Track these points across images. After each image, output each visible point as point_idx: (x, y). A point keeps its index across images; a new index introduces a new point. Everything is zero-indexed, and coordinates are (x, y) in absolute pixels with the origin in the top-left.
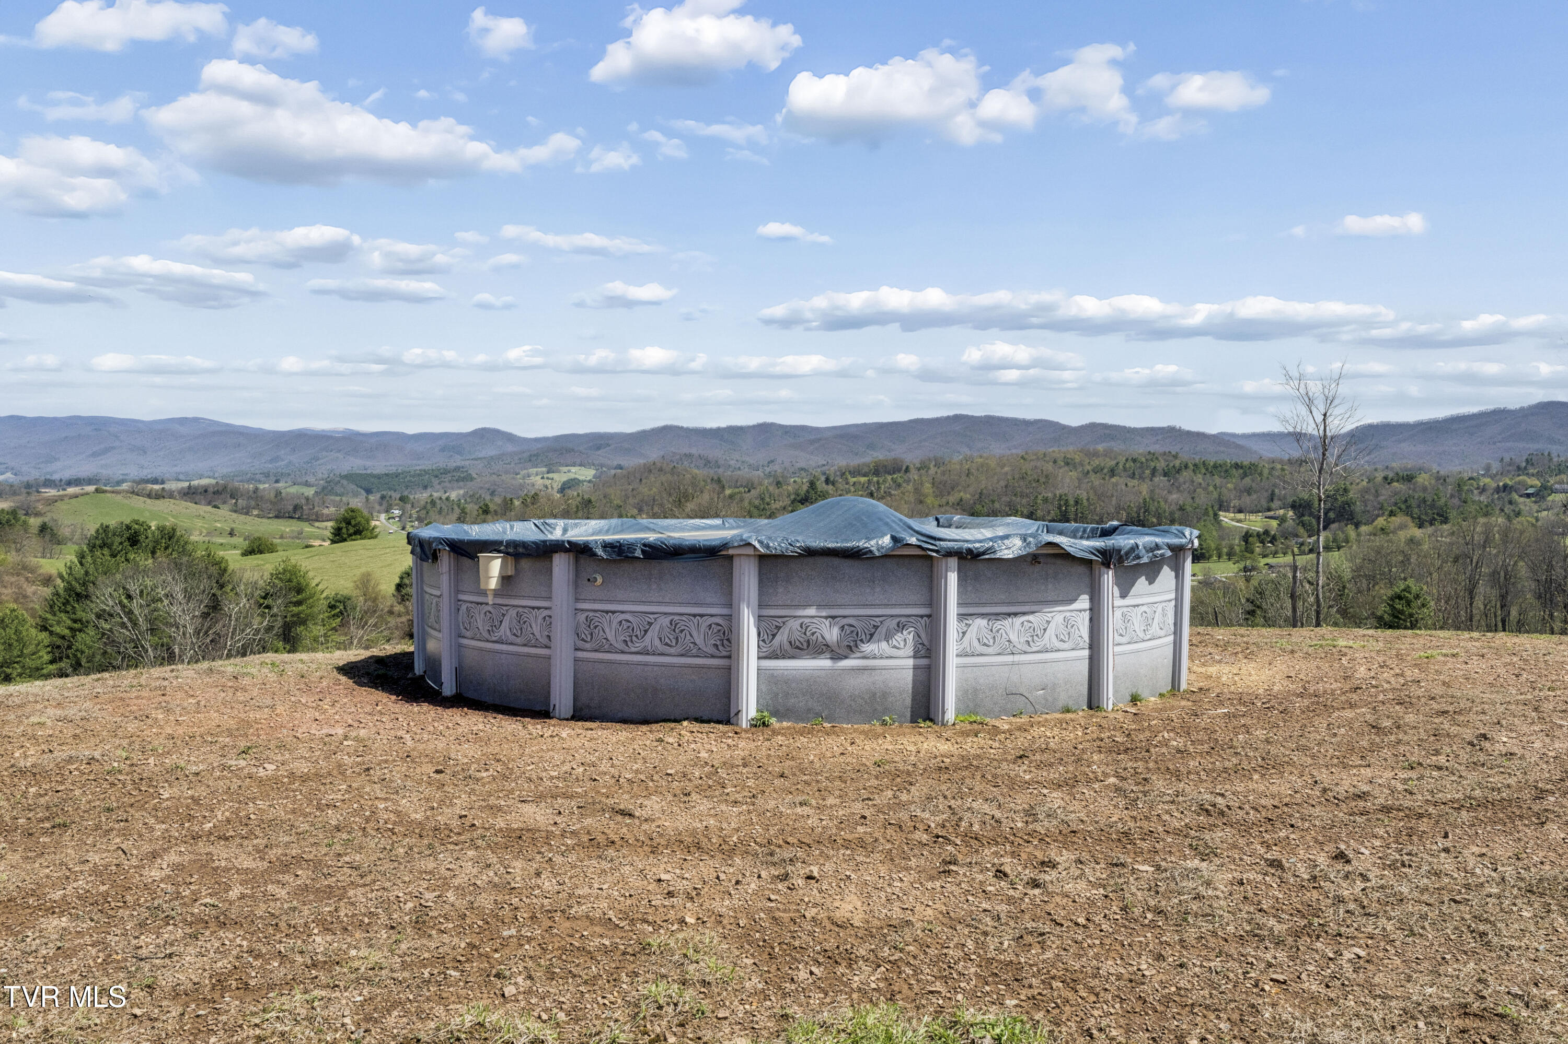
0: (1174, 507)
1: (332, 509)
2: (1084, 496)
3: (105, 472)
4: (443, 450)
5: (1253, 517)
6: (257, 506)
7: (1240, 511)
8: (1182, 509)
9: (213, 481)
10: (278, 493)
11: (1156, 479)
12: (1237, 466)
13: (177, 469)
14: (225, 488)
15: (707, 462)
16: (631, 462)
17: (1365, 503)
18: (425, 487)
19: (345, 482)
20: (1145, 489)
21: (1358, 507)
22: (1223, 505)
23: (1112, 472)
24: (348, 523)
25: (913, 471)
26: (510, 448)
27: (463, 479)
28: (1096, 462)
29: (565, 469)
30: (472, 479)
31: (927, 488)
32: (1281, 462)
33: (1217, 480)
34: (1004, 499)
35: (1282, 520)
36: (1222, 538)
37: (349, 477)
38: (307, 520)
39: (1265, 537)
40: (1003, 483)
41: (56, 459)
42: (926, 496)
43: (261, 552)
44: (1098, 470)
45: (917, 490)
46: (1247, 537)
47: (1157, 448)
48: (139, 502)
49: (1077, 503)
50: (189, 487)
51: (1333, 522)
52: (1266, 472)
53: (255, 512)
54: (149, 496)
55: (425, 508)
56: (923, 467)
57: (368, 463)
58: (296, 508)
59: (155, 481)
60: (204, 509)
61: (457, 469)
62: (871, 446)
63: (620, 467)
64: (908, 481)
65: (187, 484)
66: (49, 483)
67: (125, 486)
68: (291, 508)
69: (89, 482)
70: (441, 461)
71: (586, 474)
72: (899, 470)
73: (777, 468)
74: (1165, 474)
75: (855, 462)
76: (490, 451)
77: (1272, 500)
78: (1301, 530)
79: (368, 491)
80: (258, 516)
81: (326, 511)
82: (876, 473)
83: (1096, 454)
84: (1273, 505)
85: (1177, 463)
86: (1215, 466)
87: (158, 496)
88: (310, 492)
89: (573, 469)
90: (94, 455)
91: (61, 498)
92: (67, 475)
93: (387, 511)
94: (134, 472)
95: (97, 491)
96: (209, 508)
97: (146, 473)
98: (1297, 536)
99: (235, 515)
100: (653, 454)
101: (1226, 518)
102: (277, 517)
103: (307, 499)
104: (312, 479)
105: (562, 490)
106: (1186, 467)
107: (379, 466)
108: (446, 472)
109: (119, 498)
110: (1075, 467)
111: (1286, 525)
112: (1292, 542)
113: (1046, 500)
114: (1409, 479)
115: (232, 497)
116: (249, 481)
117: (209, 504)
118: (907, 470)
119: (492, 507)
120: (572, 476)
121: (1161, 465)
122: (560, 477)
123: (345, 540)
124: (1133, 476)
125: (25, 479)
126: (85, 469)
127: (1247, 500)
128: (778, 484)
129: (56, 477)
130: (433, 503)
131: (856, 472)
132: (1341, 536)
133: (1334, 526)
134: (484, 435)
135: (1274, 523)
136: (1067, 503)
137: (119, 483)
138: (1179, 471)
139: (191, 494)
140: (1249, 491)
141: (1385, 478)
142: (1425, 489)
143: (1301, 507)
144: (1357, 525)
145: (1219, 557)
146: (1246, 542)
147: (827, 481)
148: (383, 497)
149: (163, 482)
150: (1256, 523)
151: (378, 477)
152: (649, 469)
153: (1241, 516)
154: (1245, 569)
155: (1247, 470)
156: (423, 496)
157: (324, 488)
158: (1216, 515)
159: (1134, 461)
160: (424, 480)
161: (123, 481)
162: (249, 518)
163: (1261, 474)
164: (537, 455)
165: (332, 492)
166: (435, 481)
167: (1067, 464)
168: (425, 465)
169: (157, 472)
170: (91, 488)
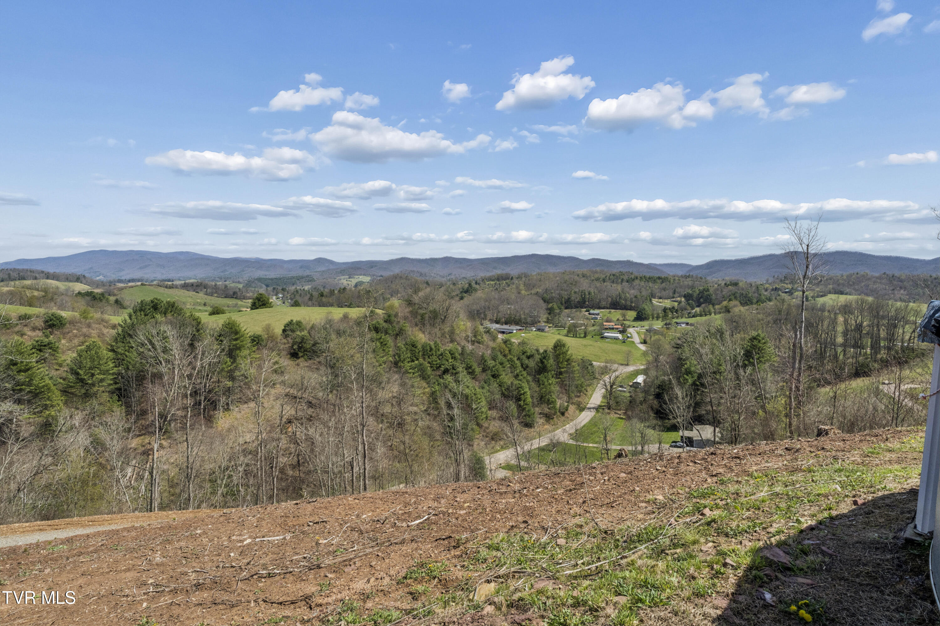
0: (632, 296)
1: (251, 294)
2: (592, 291)
3: (146, 276)
4: (301, 267)
5: (666, 301)
6: (216, 292)
7: (660, 298)
8: (636, 297)
9: (196, 281)
10: (226, 286)
11: (624, 284)
12: (659, 278)
13: (179, 275)
14: (201, 284)
15: (421, 274)
16: (387, 274)
17: (716, 295)
18: (293, 284)
19: (256, 282)
20: (619, 288)
21: (714, 297)
22: (653, 296)
23: (604, 281)
24: (259, 300)
25: (514, 279)
26: (331, 267)
27: (311, 281)
28: (596, 276)
29: (357, 277)
30: (315, 281)
31: (522, 287)
32: (678, 276)
33: (651, 284)
34: (558, 292)
35: (680, 302)
36: (654, 310)
37: (260, 280)
38: (240, 299)
39: (672, 309)
40: (556, 285)
41: (123, 270)
42: (521, 290)
43: (218, 314)
44: (597, 279)
45: (517, 288)
46: (665, 310)
47: (624, 270)
48: (162, 290)
49: (589, 294)
50: (185, 283)
51: (703, 303)
52: (672, 281)
53: (216, 295)
54: (166, 287)
55: (293, 294)
56: (519, 277)
57: (267, 273)
58: (235, 293)
59: (169, 281)
60: (192, 293)
61: (308, 276)
62: (495, 268)
63: (382, 276)
64: (513, 283)
65: (183, 282)
66: (120, 281)
67: (155, 283)
68: (232, 293)
69: (139, 281)
70: (300, 273)
71: (366, 279)
72: (508, 279)
73: (452, 277)
74: (627, 282)
75: (488, 274)
76: (322, 268)
77: (675, 293)
78: (688, 307)
79: (267, 286)
80: (217, 297)
81: (248, 295)
82: (498, 279)
83: (596, 272)
84: (675, 296)
85: (633, 277)
86: (649, 278)
87: (171, 287)
88: (241, 286)
89: (361, 277)
90: (141, 268)
91: (125, 288)
92: (128, 277)
93: (276, 295)
94: (159, 276)
95: (142, 284)
96: (194, 293)
97: (164, 277)
98: (686, 309)
99: (206, 296)
100: (396, 270)
101: (655, 301)
102: (225, 297)
103: (239, 289)
104: (241, 280)
105: (356, 286)
106: (637, 278)
107: (272, 274)
108: (302, 277)
109: (152, 288)
110: (587, 278)
111: (681, 305)
112: (685, 312)
113: (575, 292)
114: (736, 284)
115: (205, 288)
116: (212, 281)
117: (194, 291)
118: (512, 278)
119: (325, 293)
120: (360, 280)
121: (625, 277)
122: (354, 281)
123: (257, 308)
124: (613, 282)
125: (109, 279)
126: (138, 274)
127: (664, 293)
128: (454, 284)
129: (123, 278)
130: (297, 291)
131: (490, 279)
132: (707, 310)
133: (703, 305)
134: (320, 261)
135: (676, 304)
136: (585, 294)
137: (152, 281)
138: (633, 280)
139: (186, 286)
140: (664, 289)
141: (725, 284)
142: (743, 289)
143: (688, 297)
144: (713, 305)
145: (653, 318)
146: (665, 312)
147: (476, 283)
148: (274, 289)
149: (173, 281)
150: (667, 303)
151: (272, 279)
152: (395, 277)
153: (661, 300)
154: (666, 324)
155: (663, 280)
156: (293, 288)
157: (247, 284)
158: (651, 300)
159: (614, 275)
160: (293, 280)
161: (154, 280)
162: (213, 298)
163: (670, 282)
164: (344, 270)
165: (250, 286)
166: (298, 282)
167: (584, 276)
168: (293, 274)
169: (170, 276)
170: (140, 283)
